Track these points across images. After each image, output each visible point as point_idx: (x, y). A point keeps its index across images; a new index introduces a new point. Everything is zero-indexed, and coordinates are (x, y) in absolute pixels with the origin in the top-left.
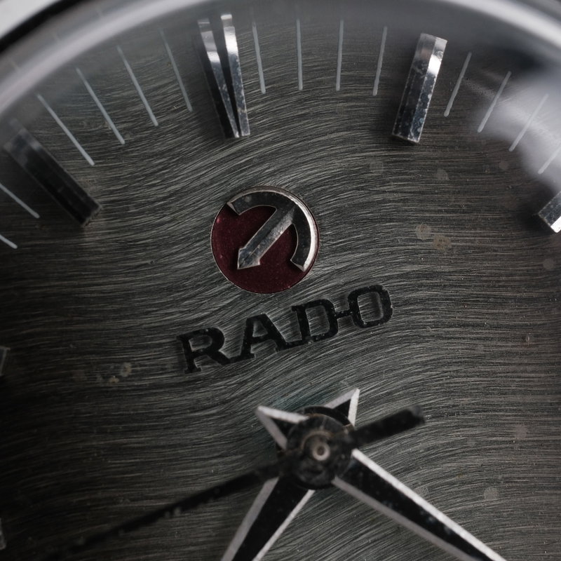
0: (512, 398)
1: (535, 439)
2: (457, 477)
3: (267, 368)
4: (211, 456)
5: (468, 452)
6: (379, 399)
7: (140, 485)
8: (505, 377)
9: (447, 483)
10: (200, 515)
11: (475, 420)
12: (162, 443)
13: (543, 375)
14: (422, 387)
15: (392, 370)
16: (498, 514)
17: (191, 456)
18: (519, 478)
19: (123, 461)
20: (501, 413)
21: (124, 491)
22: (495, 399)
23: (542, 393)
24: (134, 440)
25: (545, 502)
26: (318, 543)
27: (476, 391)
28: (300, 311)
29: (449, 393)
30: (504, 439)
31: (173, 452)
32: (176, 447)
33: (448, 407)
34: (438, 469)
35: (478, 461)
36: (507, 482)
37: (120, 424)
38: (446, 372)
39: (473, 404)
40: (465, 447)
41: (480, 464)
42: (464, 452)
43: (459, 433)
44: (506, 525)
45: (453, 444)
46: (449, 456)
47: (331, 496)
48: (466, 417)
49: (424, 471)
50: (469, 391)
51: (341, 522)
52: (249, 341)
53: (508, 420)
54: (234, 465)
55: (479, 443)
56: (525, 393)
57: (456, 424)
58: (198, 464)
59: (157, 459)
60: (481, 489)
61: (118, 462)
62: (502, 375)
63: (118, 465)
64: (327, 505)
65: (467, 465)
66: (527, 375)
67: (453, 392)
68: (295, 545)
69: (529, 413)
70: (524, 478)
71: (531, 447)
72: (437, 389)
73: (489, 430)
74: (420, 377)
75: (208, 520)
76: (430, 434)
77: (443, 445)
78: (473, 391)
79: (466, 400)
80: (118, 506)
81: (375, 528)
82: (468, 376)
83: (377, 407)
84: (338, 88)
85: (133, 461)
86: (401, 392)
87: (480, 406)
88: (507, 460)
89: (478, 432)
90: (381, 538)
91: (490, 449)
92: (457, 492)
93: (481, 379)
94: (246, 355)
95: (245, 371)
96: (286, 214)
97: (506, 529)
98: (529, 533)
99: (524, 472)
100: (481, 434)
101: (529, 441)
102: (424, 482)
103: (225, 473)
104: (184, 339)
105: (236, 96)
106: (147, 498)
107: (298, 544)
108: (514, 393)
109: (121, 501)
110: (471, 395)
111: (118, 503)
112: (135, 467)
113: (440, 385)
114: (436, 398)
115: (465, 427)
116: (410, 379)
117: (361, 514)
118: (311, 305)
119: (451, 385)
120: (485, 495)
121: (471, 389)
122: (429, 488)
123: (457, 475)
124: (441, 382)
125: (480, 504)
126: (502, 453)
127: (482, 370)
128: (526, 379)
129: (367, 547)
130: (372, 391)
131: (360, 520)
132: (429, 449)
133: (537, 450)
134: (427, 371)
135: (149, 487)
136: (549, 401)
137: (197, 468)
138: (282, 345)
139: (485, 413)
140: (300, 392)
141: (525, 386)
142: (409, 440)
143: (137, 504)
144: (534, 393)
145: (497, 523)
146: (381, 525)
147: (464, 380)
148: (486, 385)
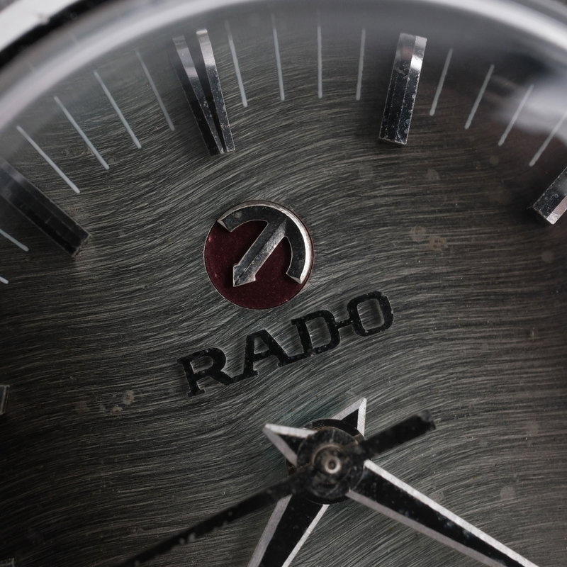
0: (520, 395)
1: (548, 434)
2: (472, 479)
3: (272, 384)
4: (221, 478)
5: (481, 453)
6: (386, 407)
7: (153, 513)
8: (513, 374)
9: (463, 486)
10: (215, 538)
11: (486, 420)
12: (171, 469)
13: (550, 369)
14: (429, 391)
15: (398, 377)
16: (516, 513)
17: (201, 480)
18: (534, 475)
19: (133, 490)
20: (510, 411)
21: (137, 521)
22: (504, 397)
23: (551, 387)
24: (143, 468)
25: (562, 497)
26: (336, 557)
27: (484, 390)
28: (300, 324)
29: (457, 395)
30: (516, 437)
31: (183, 477)
32: (185, 472)
33: (457, 409)
34: (452, 472)
35: (491, 461)
36: (522, 480)
37: (127, 452)
38: (452, 374)
39: (482, 404)
40: (478, 448)
41: (494, 464)
42: (476, 453)
43: (470, 435)
44: (524, 523)
45: (465, 446)
46: (462, 458)
47: (346, 509)
48: (476, 418)
49: (438, 476)
50: (478, 391)
51: (359, 534)
52: (251, 358)
53: (519, 417)
54: (246, 485)
55: (491, 444)
56: (533, 389)
57: (467, 426)
58: (209, 487)
59: (168, 485)
60: (497, 489)
61: (128, 491)
62: (509, 372)
63: (128, 494)
64: (343, 518)
65: (480, 466)
66: (534, 370)
67: (460, 393)
68: (313, 561)
69: (539, 408)
70: (540, 474)
71: (544, 443)
72: (444, 392)
73: (501, 428)
74: (427, 381)
75: (223, 543)
76: (441, 438)
77: (455, 448)
78: (481, 391)
79: (474, 401)
80: (130, 536)
81: (393, 537)
82: (475, 377)
83: (386, 415)
84: (320, 95)
85: (143, 489)
86: (408, 398)
87: (490, 406)
88: (521, 457)
89: (489, 432)
90: (400, 547)
91: (503, 448)
92: (473, 495)
93: (488, 378)
94: (249, 372)
95: (250, 389)
96: (278, 227)
97: (526, 528)
98: (549, 529)
99: (538, 468)
100: (494, 434)
101: (541, 437)
102: (439, 487)
103: (237, 494)
104: (185, 362)
105: (218, 112)
106: (160, 526)
107: (317, 560)
108: (522, 389)
109: (135, 530)
110: (479, 395)
111: (132, 533)
112: (145, 495)
113: (448, 387)
114: (444, 401)
115: (476, 427)
116: (417, 384)
117: (378, 524)
118: (310, 317)
119: (458, 387)
120: (501, 494)
121: (479, 389)
122: (444, 492)
123: (471, 477)
124: (448, 384)
125: (497, 504)
126: (514, 451)
127: (489, 368)
128: (534, 375)
129: (386, 558)
130: (380, 398)
131: (377, 530)
132: (441, 453)
133: (550, 445)
134: (433, 374)
135: (162, 514)
136: (559, 395)
137: (208, 491)
138: (284, 360)
139: (495, 412)
140: (306, 406)
141: (532, 382)
142: (420, 445)
143: (150, 533)
144: (541, 388)
145: (516, 522)
146: (398, 533)
147: (471, 380)
148: (493, 384)
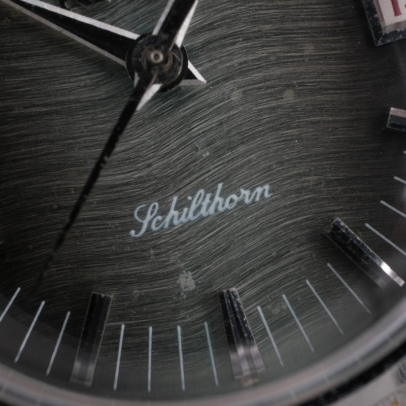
0: (301, 24)
1: (320, 53)
2: (263, 83)
3: (120, 8)
4: (81, 74)
5: (270, 65)
6: (203, 28)
7: (30, 96)
8: (296, 9)
9: (257, 88)
10: (75, 117)
11: (275, 41)
12: (45, 65)
13: (324, 6)
14: (234, 18)
15: (212, 7)
16: (294, 110)
17: (66, 74)
18: (309, 83)
19: (16, 79)
20: (294, 36)
21: (18, 101)
22: (289, 25)
23: (324, 20)
24: (23, 64)
25: (329, 99)
26: (162, 135)
27: (275, 20)
29: (254, 22)
30: (297, 54)
31: (53, 72)
32: (55, 68)
33: (254, 32)
34: (249, 78)
35: (278, 71)
36: (300, 86)
37: (13, 52)
38: (252, 7)
39: (273, 29)
40: (268, 62)
41: (280, 73)
42: (267, 65)
43: (263, 51)
44: (300, 117)
45: (259, 59)
46: (256, 68)
47: (170, 101)
48: (268, 39)
49: (239, 80)
50: (270, 20)
51: (179, 119)
53: (300, 40)
54: (99, 79)
55: (279, 58)
56: (311, 20)
57: (261, 45)
58: (72, 80)
59: (42, 77)
60: (281, 92)
61: (13, 80)
62: (294, 7)
63: (13, 82)
64: (168, 107)
65: (270, 75)
66: (313, 7)
67: (257, 21)
68: (145, 137)
69: (315, 35)
70: (313, 82)
71: (317, 60)
72: (246, 20)
73: (286, 48)
74: (233, 11)
75: (80, 121)
76: (242, 53)
77: (252, 60)
78: (272, 20)
79: (267, 27)
80: (13, 112)
81: (204, 122)
82: (269, 9)
83: (203, 34)
85: (24, 79)
86: (219, 23)
87: (278, 31)
88: (300, 69)
89: (277, 50)
90: (209, 130)
91: (287, 62)
92: (263, 95)
93: (278, 11)
95: (104, 11)
97: (301, 120)
98: (318, 122)
99: (312, 78)
100: (280, 52)
101: (315, 55)
102: (239, 88)
103: (92, 86)
106: (35, 106)
107: (148, 136)
108: (303, 20)
109: (17, 108)
110: (271, 23)
111: (15, 110)
112: (25, 84)
113: (248, 16)
114: (245, 26)
115: (268, 46)
116: (225, 13)
117: (193, 113)
119: (256, 16)
120: (284, 96)
121: (271, 19)
122: (243, 92)
123: (262, 82)
124: (249, 14)
125: (280, 102)
126: (295, 65)
127: (279, 4)
128: (312, 10)
129: (199, 137)
130: (198, 22)
131: (193, 117)
132: (241, 64)
133: (322, 62)
134: (238, 6)
135: (37, 98)
136: (329, 25)
137: (71, 83)
139: (282, 36)
140: (145, 25)
141: (310, 15)
142: (226, 57)
143: (28, 110)
144: (317, 20)
145: (294, 116)
146: (208, 120)
147: (266, 12)
148: (282, 15)
